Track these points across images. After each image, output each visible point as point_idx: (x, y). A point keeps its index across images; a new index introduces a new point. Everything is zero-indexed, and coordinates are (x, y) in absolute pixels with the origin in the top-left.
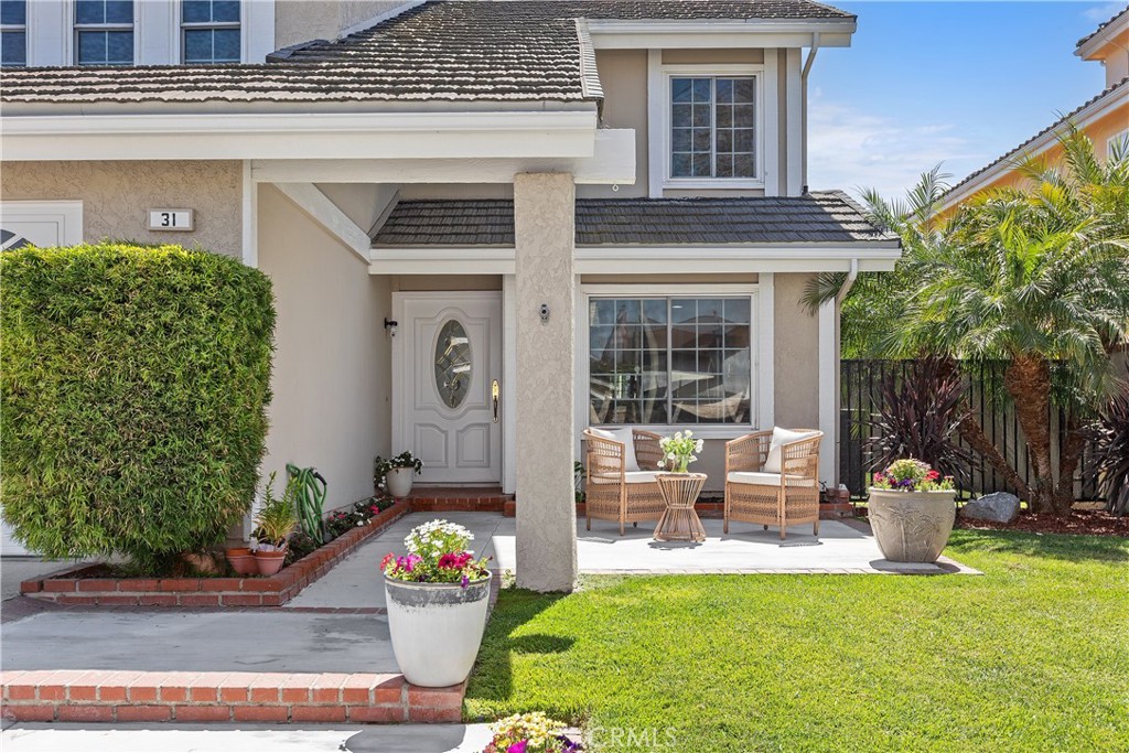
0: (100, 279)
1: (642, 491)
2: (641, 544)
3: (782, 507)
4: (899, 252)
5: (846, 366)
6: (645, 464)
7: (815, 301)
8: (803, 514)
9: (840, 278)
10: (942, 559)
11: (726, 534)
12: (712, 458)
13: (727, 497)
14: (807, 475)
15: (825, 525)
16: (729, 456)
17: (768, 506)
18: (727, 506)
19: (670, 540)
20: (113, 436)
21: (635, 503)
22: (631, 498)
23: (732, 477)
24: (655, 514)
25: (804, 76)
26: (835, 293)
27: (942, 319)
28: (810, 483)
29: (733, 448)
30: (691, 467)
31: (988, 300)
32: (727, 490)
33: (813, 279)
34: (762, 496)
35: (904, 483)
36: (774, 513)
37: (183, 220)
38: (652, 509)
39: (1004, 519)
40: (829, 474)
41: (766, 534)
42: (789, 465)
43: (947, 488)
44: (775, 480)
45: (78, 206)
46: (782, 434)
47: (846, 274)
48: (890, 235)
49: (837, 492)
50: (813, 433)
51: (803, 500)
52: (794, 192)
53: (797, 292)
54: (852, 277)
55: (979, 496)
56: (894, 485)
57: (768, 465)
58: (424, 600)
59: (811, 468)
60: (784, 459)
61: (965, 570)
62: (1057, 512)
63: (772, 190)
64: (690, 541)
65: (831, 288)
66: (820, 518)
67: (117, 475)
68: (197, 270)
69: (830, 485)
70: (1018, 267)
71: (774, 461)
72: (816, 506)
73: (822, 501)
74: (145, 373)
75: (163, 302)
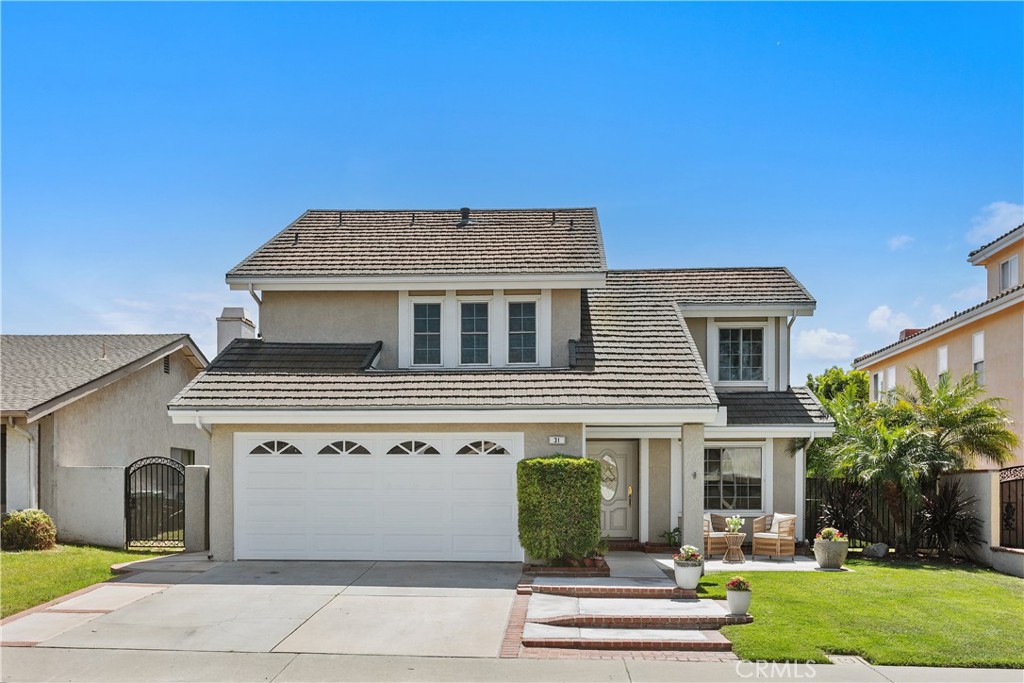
0: (563, 470)
1: (716, 541)
2: (720, 562)
3: (778, 548)
4: (834, 429)
5: (809, 481)
6: (716, 529)
7: (793, 450)
8: (788, 551)
9: (805, 441)
10: (842, 567)
11: (753, 559)
12: (748, 528)
13: (754, 544)
14: (789, 535)
15: (796, 558)
16: (755, 526)
17: (772, 547)
18: (754, 548)
19: (730, 560)
20: (567, 520)
21: (714, 546)
22: (712, 543)
23: (756, 535)
24: (723, 551)
25: (789, 328)
26: (803, 446)
27: (851, 465)
28: (791, 538)
29: (757, 522)
30: (739, 531)
31: (871, 457)
32: (754, 541)
33: (793, 440)
34: (770, 544)
35: (827, 537)
36: (775, 550)
37: (562, 440)
38: (721, 548)
39: (881, 555)
40: (800, 535)
41: (771, 559)
42: (781, 530)
43: (845, 539)
44: (775, 536)
45: (522, 434)
46: (778, 516)
47: (809, 438)
48: (831, 420)
49: (803, 542)
50: (792, 516)
51: (788, 545)
52: (783, 388)
53: (784, 446)
54: (812, 440)
55: (870, 544)
56: (824, 538)
57: (772, 530)
58: (688, 565)
59: (792, 531)
60: (779, 528)
61: (850, 570)
62: (908, 553)
63: (772, 388)
64: (739, 561)
65: (801, 444)
66: (795, 554)
67: (566, 532)
68: (593, 467)
69: (801, 539)
70: (885, 442)
71: (775, 528)
72: (793, 548)
73: (796, 547)
74: (577, 500)
75: (584, 478)
